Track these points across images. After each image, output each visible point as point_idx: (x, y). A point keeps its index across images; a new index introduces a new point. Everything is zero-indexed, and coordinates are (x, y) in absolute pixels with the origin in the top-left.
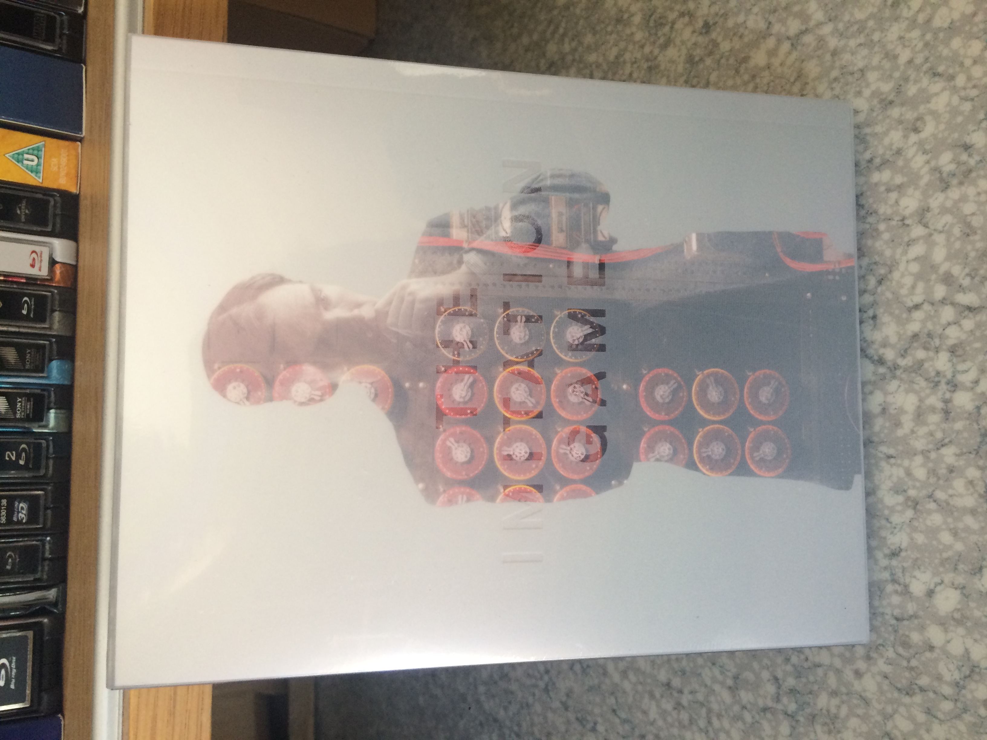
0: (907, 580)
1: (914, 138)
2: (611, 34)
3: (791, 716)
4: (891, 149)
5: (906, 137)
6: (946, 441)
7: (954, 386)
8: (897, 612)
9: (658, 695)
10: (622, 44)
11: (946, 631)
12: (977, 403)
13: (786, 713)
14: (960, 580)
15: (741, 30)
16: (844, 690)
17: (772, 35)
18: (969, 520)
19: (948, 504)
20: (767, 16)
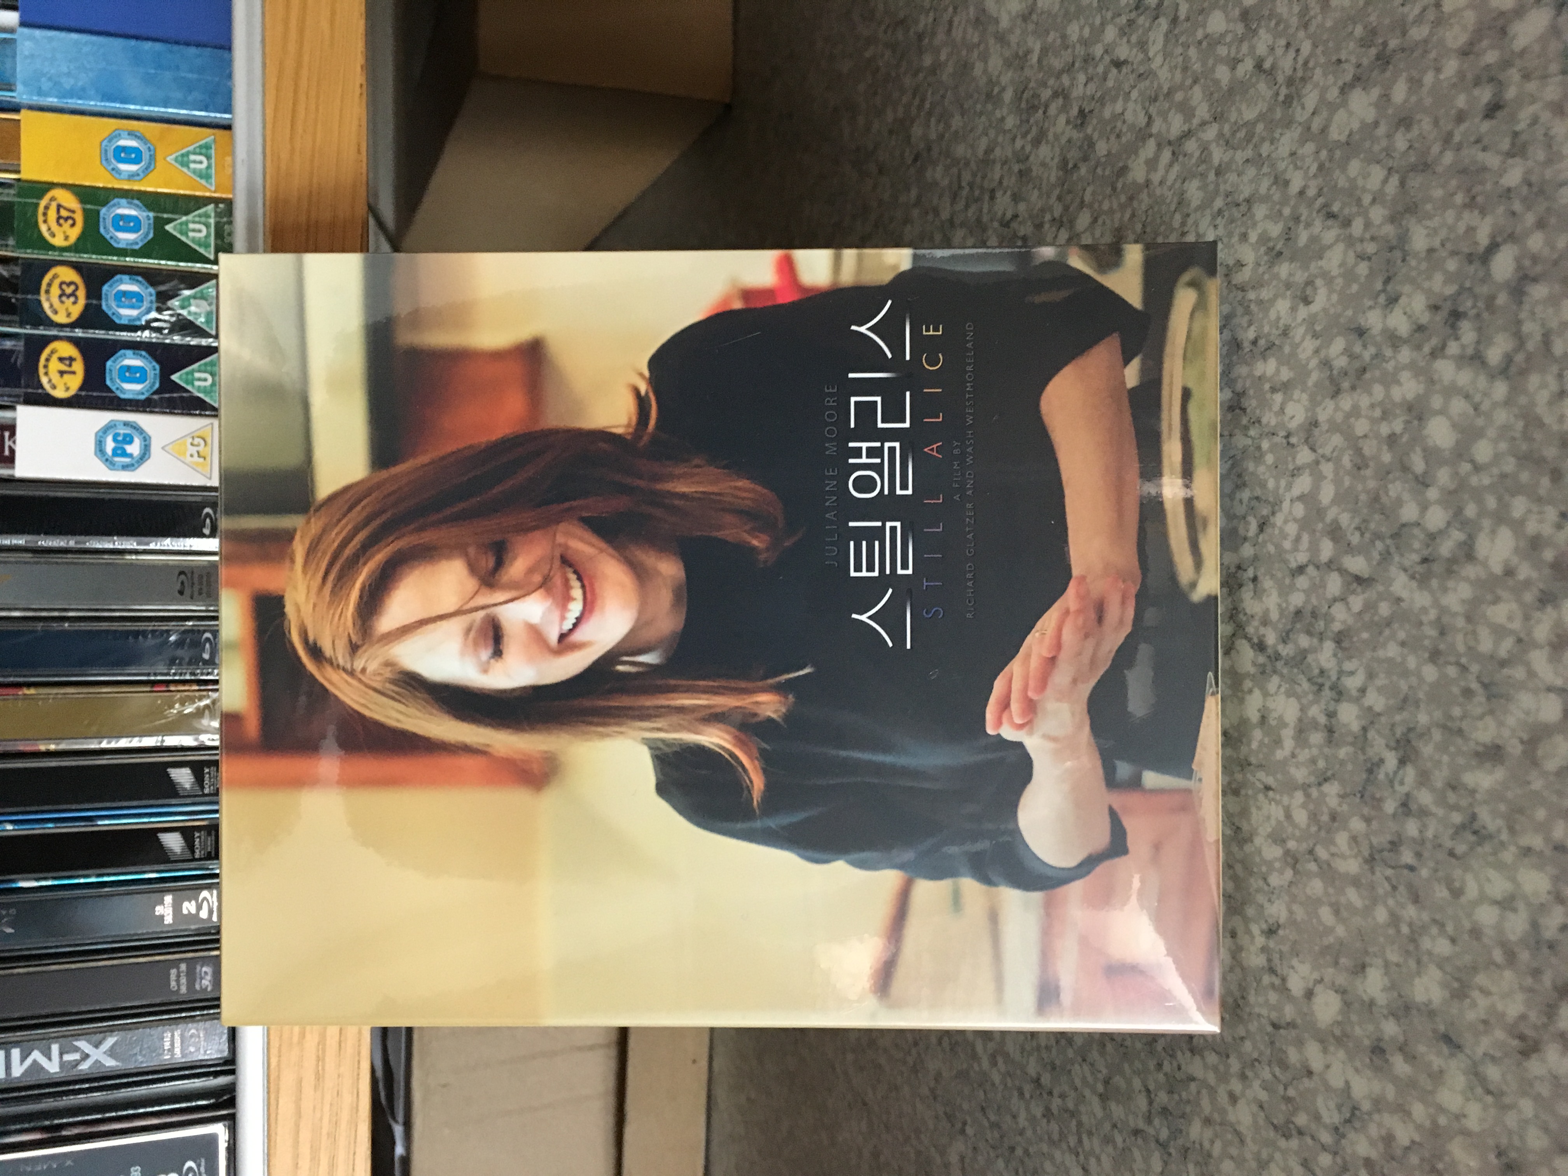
0: (1285, 973)
1: (1303, 312)
2: (981, 114)
3: (1163, 1146)
4: (1277, 328)
5: (1293, 309)
6: (1329, 773)
7: (1339, 694)
8: (1274, 1015)
9: (1027, 1096)
10: (992, 133)
11: (1325, 1051)
12: (1363, 723)
13: (1157, 1141)
14: (1341, 980)
15: (1119, 124)
16: (1216, 1117)
17: (1151, 136)
18: (1353, 896)
19: (1329, 865)
20: (1147, 104)
